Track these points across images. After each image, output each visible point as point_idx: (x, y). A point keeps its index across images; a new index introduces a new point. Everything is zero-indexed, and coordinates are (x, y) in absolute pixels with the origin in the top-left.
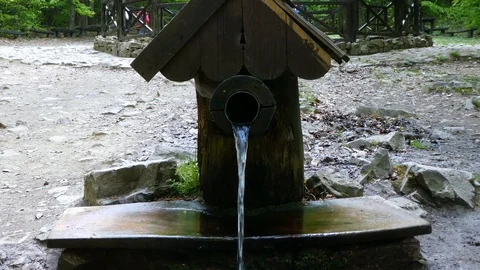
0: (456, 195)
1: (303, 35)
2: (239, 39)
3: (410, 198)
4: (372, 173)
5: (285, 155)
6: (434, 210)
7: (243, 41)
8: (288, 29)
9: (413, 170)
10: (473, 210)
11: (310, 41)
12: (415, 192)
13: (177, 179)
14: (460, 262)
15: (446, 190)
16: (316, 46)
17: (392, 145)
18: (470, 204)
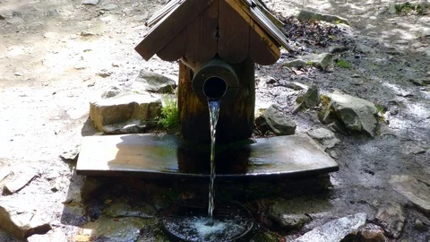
0: (362, 127)
1: (262, 35)
2: (215, 33)
3: (329, 128)
4: (304, 103)
5: (242, 108)
6: (346, 138)
7: (217, 35)
8: (251, 29)
9: (334, 106)
10: (373, 138)
11: (267, 38)
12: (333, 124)
13: (163, 116)
14: (356, 189)
15: (356, 124)
16: (271, 43)
17: (323, 66)
18: (372, 134)
